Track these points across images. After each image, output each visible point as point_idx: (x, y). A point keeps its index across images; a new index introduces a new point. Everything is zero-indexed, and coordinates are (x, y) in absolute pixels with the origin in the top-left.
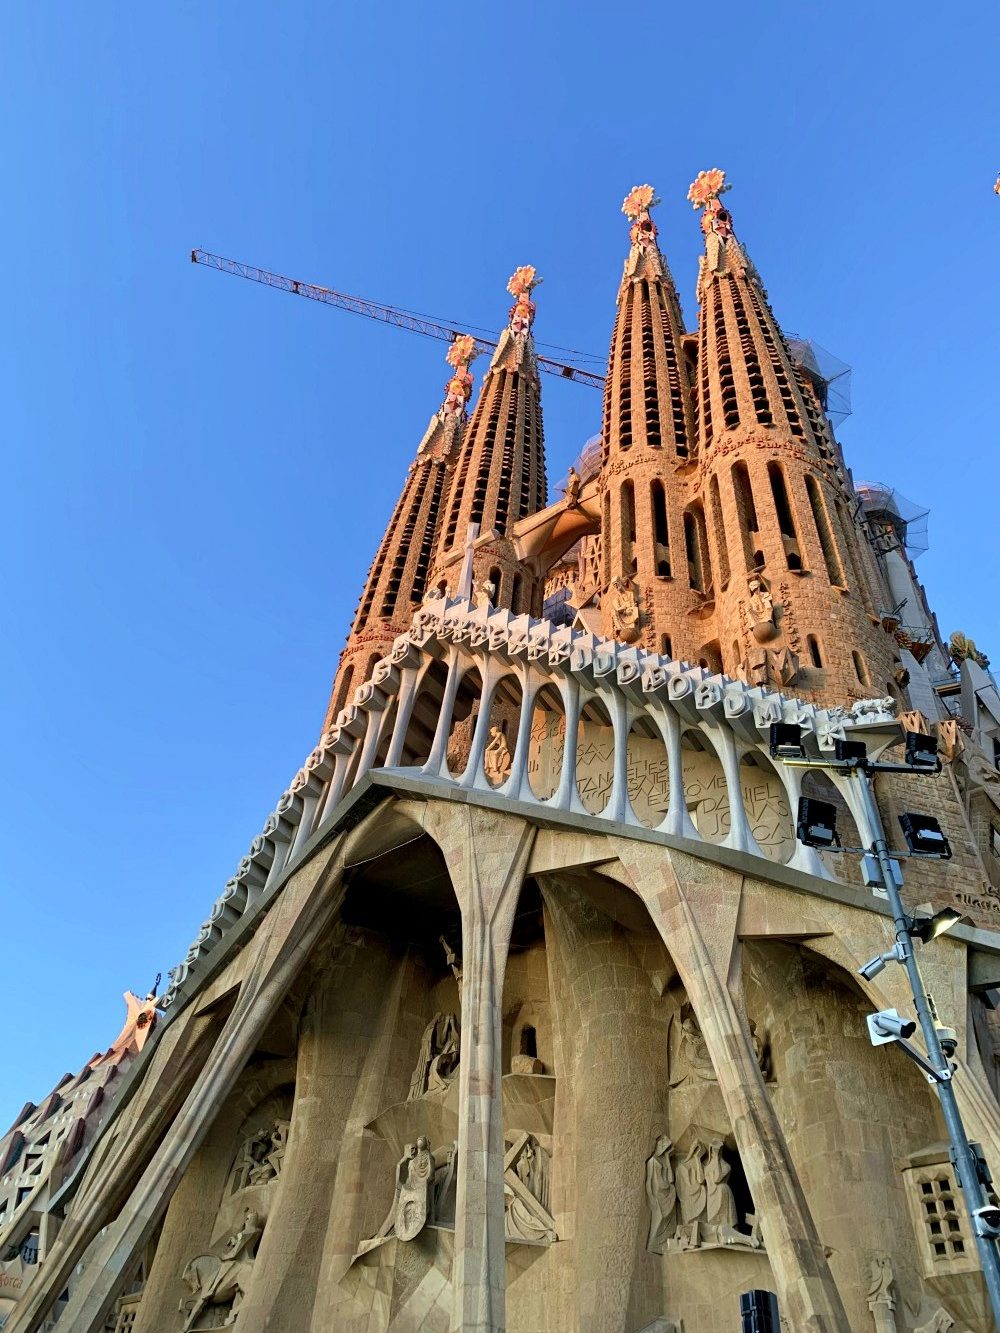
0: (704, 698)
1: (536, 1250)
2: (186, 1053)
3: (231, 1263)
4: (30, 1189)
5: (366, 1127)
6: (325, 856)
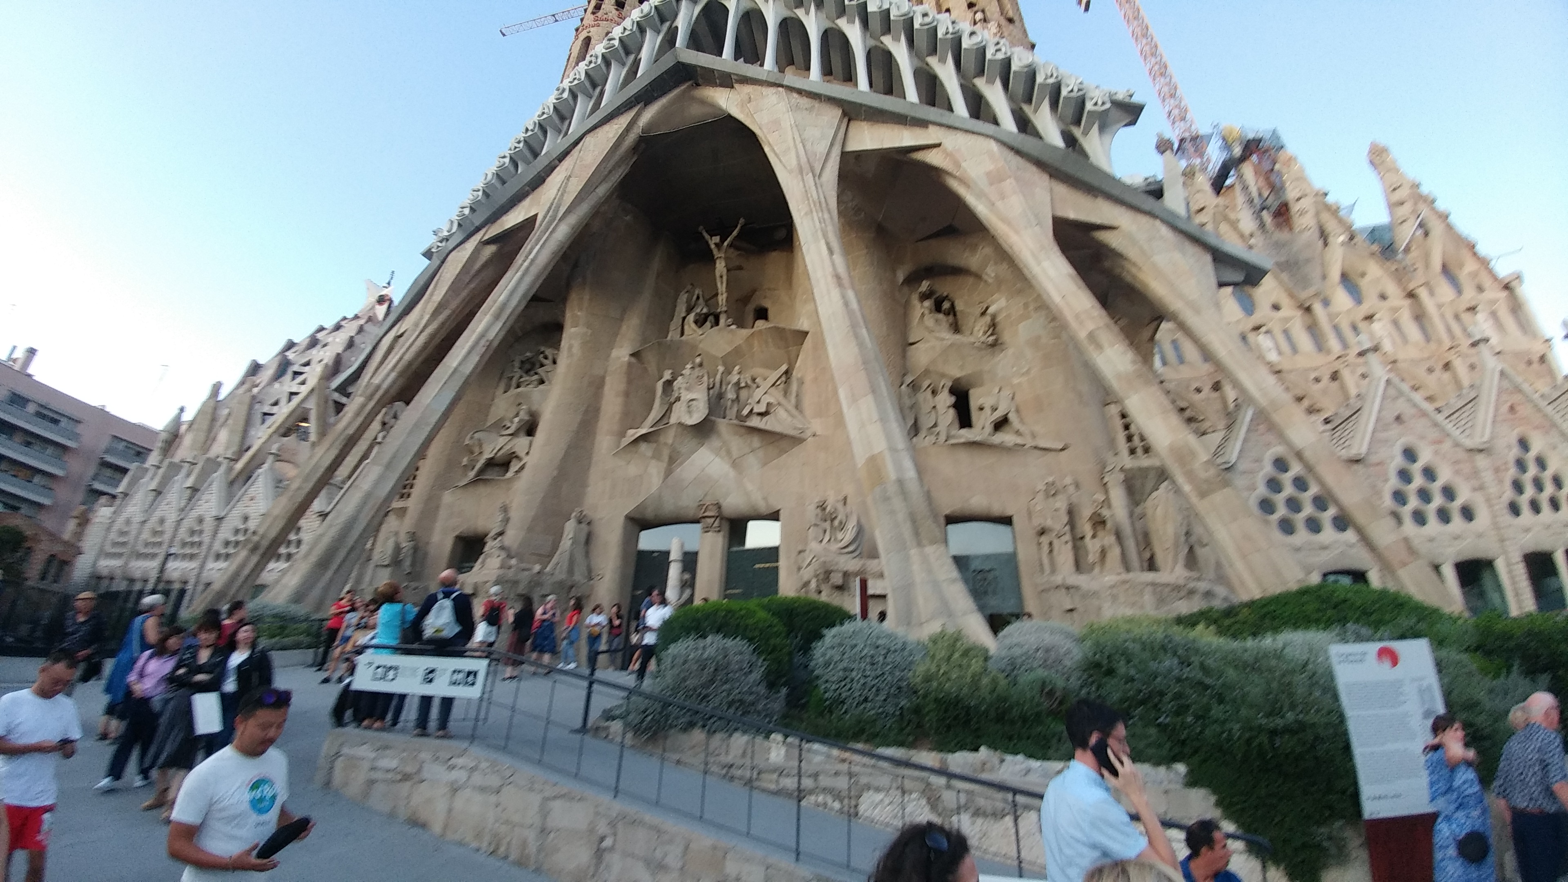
0: (997, 51)
1: (796, 441)
2: (473, 272)
3: (510, 437)
4: (296, 394)
5: (632, 355)
6: (623, 121)
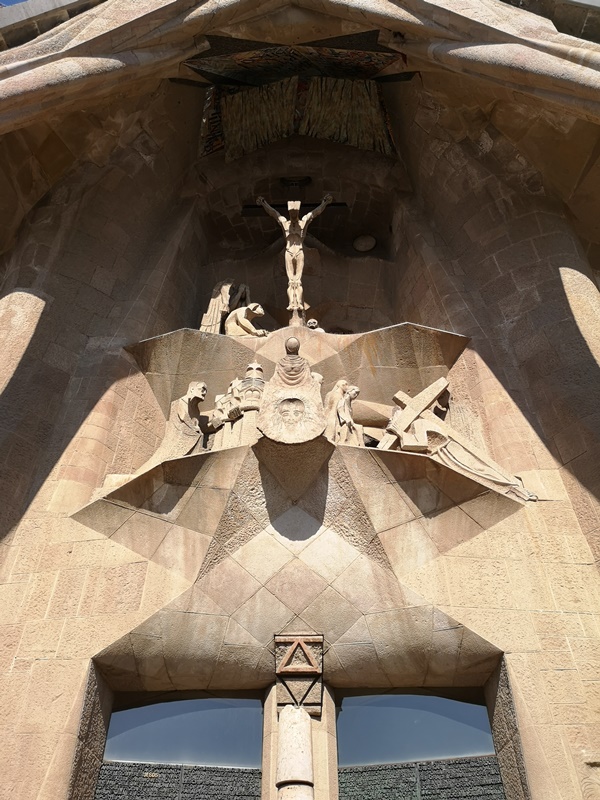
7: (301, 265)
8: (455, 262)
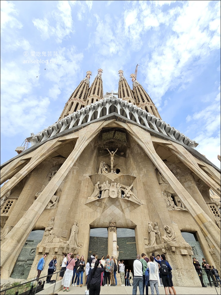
5: (89, 176)
7: (113, 161)
8: (135, 162)
